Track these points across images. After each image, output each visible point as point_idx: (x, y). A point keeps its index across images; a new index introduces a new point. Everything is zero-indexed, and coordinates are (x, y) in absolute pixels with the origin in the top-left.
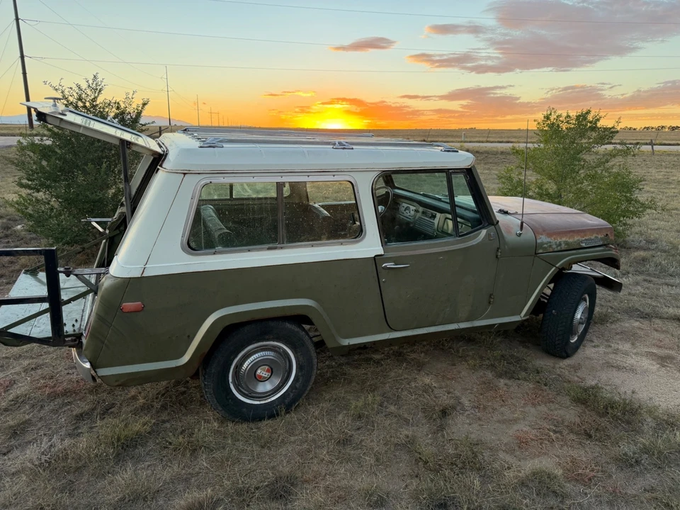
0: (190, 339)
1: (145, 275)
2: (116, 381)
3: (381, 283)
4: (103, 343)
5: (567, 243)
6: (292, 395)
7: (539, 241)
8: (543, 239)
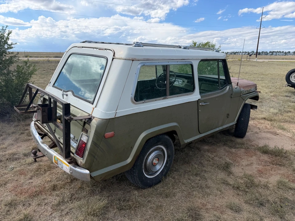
0: (132, 148)
1: (116, 117)
2: (101, 178)
3: (199, 112)
4: (95, 157)
5: (247, 91)
6: (165, 170)
7: (241, 90)
8: (242, 89)
